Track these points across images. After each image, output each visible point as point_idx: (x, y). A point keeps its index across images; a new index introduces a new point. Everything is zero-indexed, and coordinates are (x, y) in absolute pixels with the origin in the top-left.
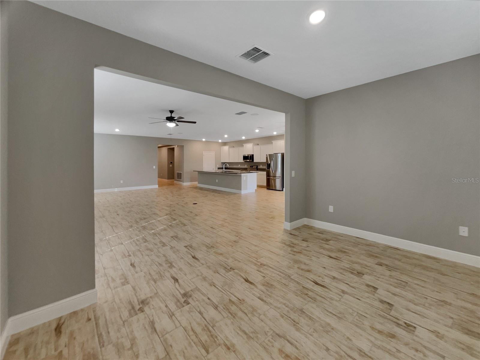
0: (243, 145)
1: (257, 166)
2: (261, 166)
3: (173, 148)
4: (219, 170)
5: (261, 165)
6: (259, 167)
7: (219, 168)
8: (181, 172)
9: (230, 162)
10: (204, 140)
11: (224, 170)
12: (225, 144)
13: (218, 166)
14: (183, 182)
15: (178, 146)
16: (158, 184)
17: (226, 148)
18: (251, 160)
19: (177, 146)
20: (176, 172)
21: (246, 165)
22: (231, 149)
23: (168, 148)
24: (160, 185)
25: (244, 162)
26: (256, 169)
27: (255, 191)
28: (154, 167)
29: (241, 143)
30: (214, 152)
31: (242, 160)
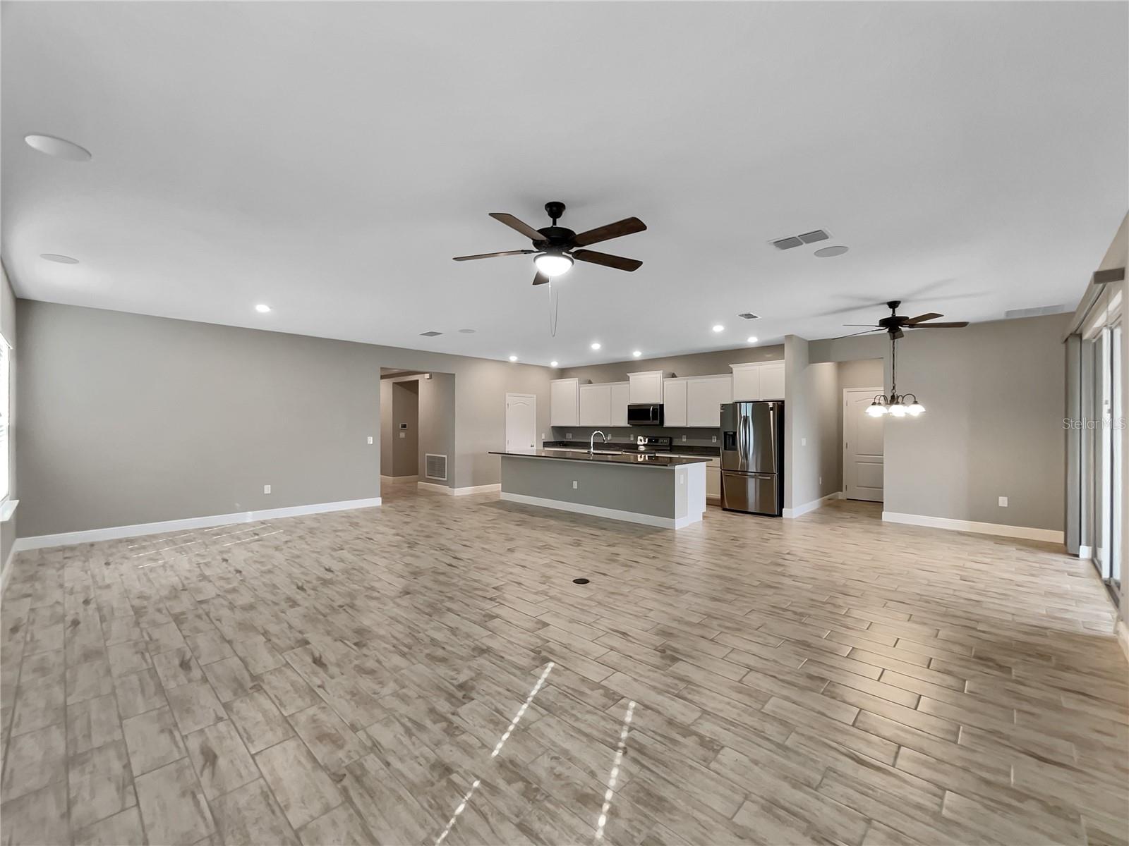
0: (629, 377)
1: (671, 439)
2: (684, 440)
3: (415, 384)
4: (546, 449)
5: (684, 436)
6: (676, 442)
7: (546, 444)
8: (446, 456)
9: (582, 425)
10: (513, 359)
11: (592, 450)
12: (563, 373)
13: (544, 437)
14: (454, 488)
15: (430, 378)
16: (381, 496)
17: (570, 384)
18: (657, 422)
19: (427, 376)
20: (425, 454)
21: (632, 436)
22: (586, 388)
23: (394, 383)
24: (386, 497)
25: (629, 425)
26: (669, 448)
27: (702, 519)
28: (370, 440)
29: (619, 370)
30: (535, 396)
31: (622, 420)
